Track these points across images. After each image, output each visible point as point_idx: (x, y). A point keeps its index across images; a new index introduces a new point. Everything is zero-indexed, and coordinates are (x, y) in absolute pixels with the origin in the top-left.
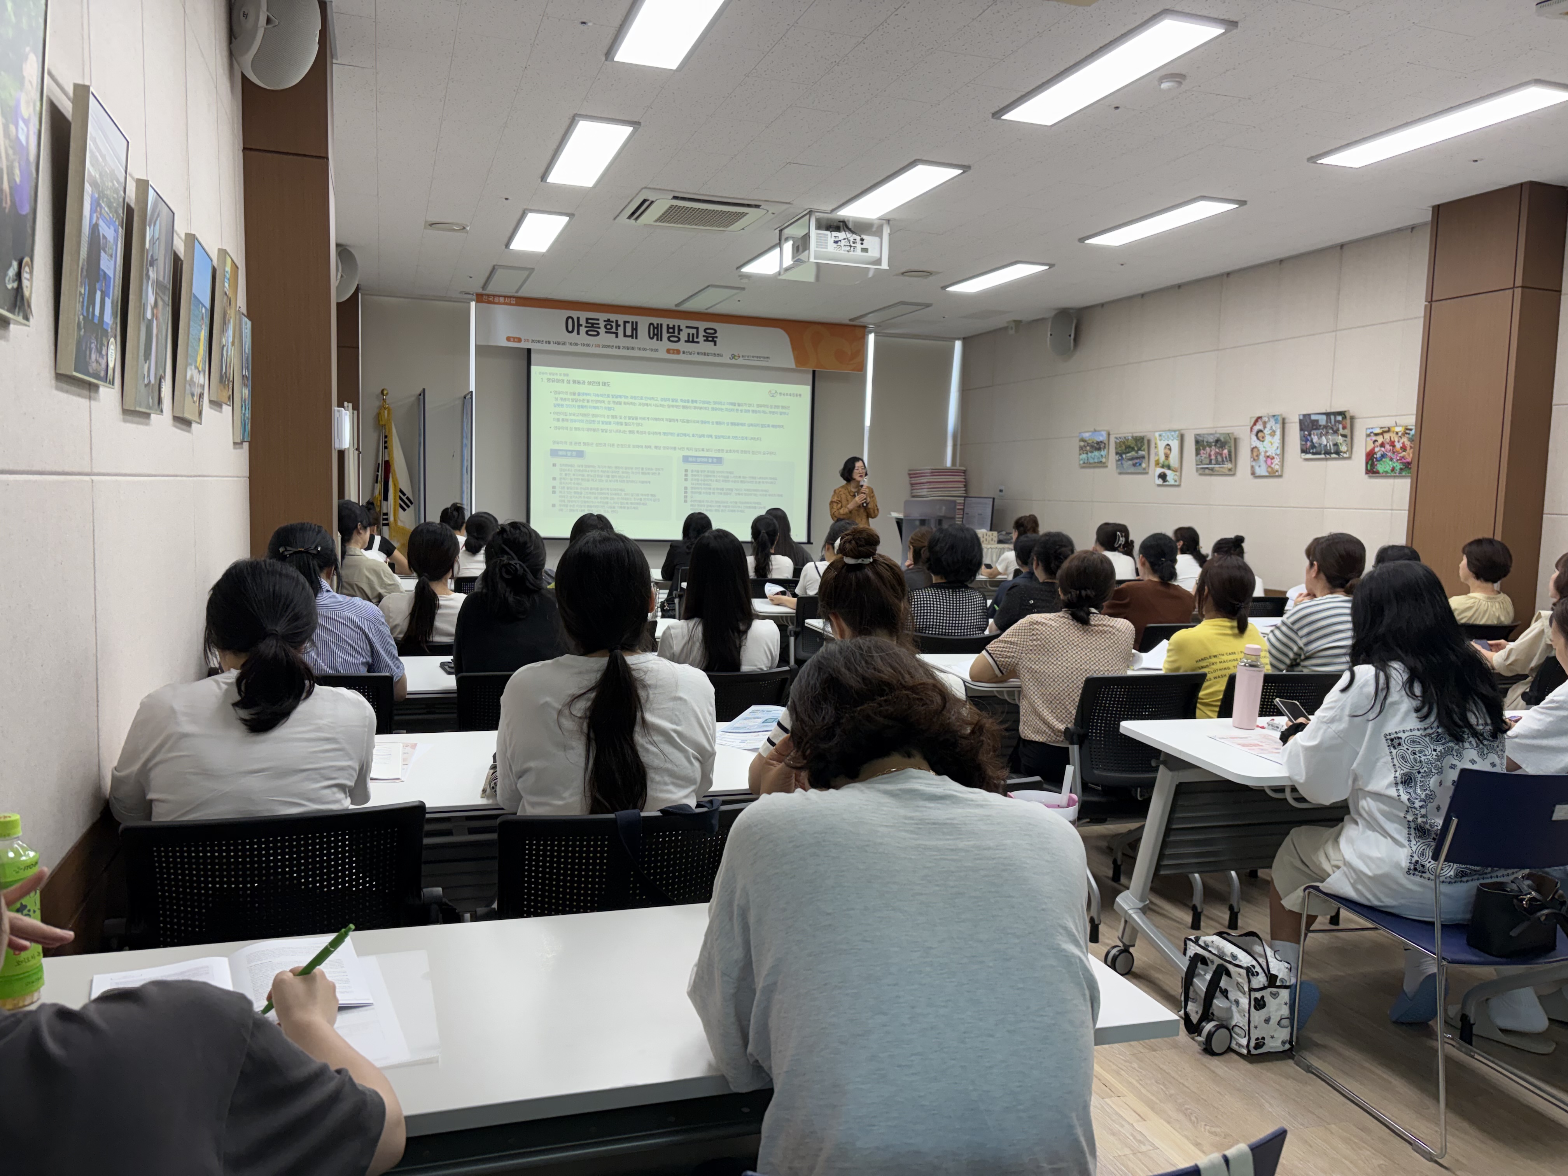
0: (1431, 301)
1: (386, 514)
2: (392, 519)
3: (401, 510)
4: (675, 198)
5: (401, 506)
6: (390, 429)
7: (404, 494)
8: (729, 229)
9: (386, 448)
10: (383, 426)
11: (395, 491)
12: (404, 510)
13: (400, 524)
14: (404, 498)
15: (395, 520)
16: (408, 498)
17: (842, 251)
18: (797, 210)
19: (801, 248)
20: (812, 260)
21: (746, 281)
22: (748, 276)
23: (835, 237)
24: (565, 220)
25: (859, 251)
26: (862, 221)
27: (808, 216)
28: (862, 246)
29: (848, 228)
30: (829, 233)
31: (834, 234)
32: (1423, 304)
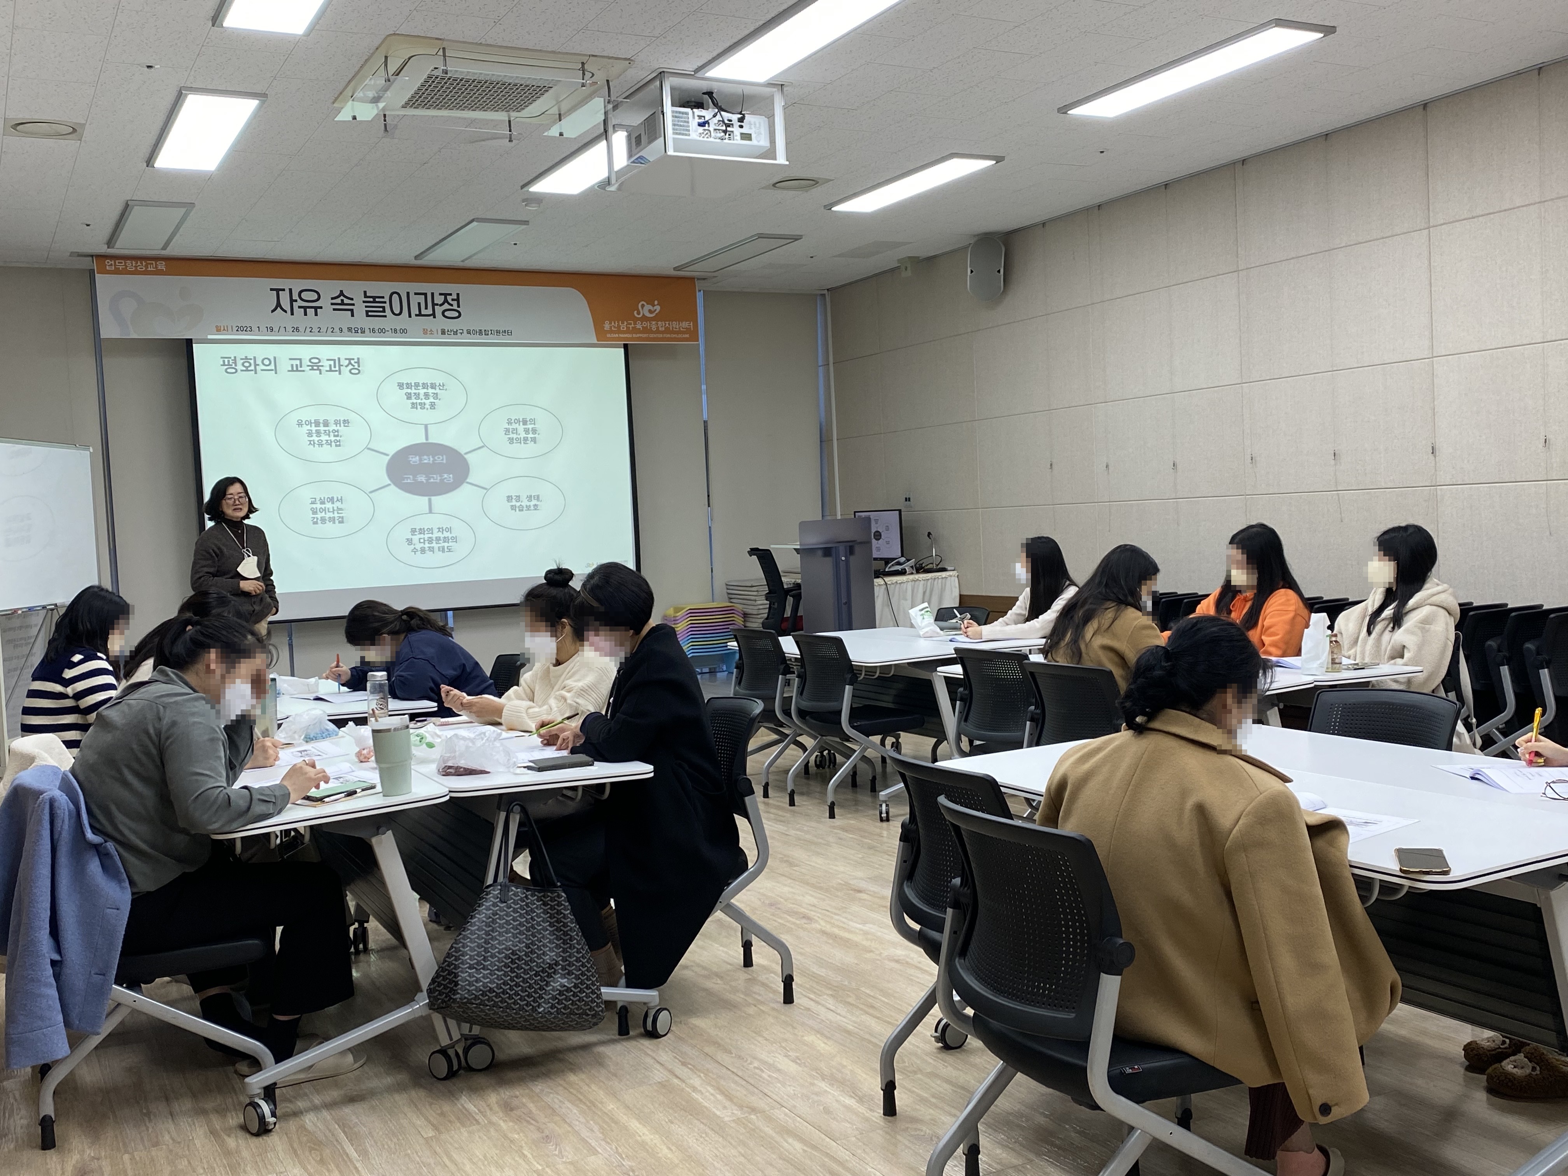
8: (517, 116)
18: (639, 74)
19: (644, 139)
20: (671, 152)
21: (533, 208)
22: (539, 199)
23: (700, 117)
24: (252, 104)
25: (739, 137)
26: (738, 89)
27: (658, 83)
28: (743, 131)
29: (716, 105)
30: (689, 110)
31: (697, 112)
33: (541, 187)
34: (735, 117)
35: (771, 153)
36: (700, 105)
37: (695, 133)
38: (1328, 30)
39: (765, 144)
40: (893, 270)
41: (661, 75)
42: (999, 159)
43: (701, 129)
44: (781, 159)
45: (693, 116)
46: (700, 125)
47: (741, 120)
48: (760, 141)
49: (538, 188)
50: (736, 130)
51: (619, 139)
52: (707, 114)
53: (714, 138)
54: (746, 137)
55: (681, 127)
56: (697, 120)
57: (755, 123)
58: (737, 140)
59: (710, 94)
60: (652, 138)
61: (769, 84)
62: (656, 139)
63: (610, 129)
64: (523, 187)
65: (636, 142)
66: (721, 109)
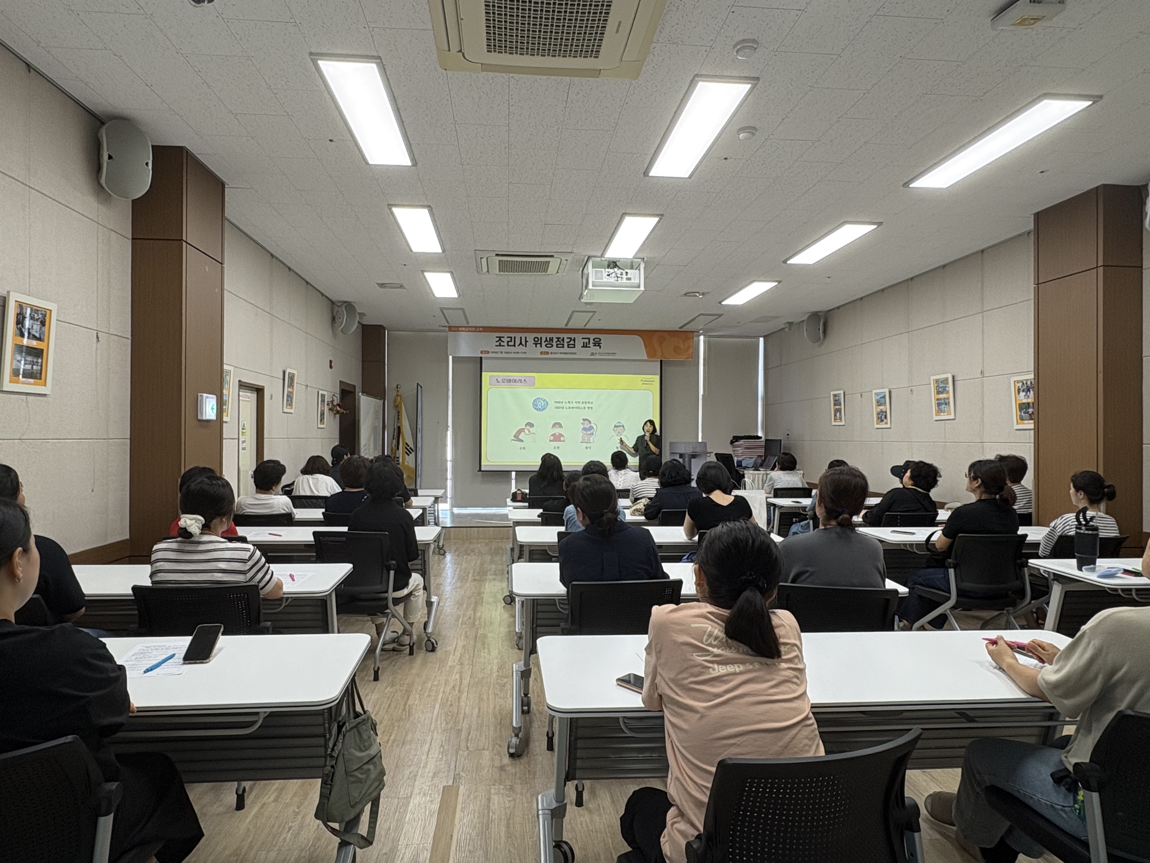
0: (1038, 283)
1: (398, 458)
2: (401, 460)
3: (406, 455)
4: (497, 255)
5: (406, 453)
6: (401, 408)
7: (408, 446)
8: (549, 273)
9: (399, 419)
10: (397, 406)
11: (403, 444)
12: (408, 455)
13: (406, 463)
14: (408, 448)
15: (403, 461)
16: (411, 448)
17: (612, 280)
20: (590, 287)
23: (608, 272)
24: (449, 275)
27: (588, 260)
28: (628, 277)
29: (616, 267)
30: (603, 270)
31: (607, 270)
32: (1032, 286)
34: (624, 273)
35: (639, 287)
36: (609, 266)
37: (604, 278)
38: (880, 224)
39: (637, 281)
41: (589, 258)
42: (778, 282)
43: (609, 277)
44: (642, 288)
45: (605, 272)
46: (609, 275)
47: (627, 272)
48: (635, 281)
50: (624, 276)
52: (612, 271)
53: (615, 280)
54: (629, 279)
55: (599, 277)
57: (633, 274)
58: (624, 280)
59: (615, 262)
61: (638, 258)
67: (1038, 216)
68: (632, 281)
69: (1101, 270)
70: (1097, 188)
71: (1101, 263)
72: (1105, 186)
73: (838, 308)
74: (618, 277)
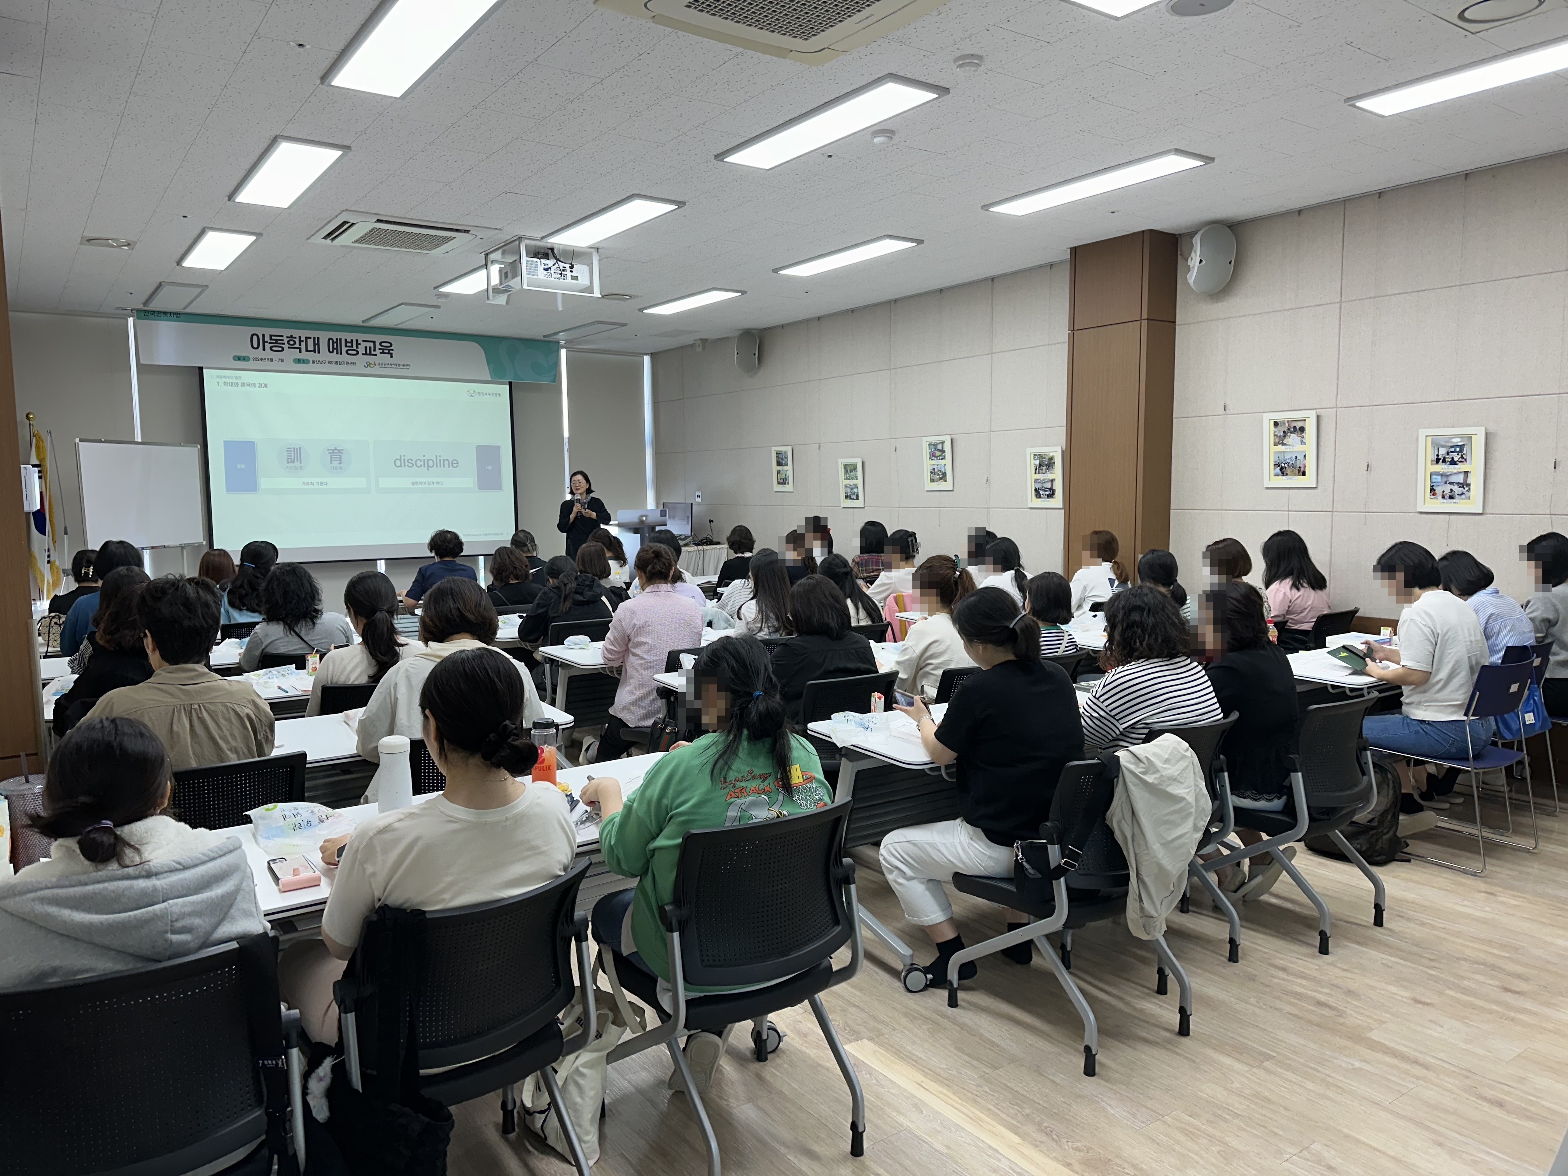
0: (1073, 329)
4: (379, 221)
8: (433, 252)
18: (506, 236)
19: (509, 275)
20: (525, 287)
21: (442, 300)
22: (446, 295)
23: (545, 264)
24: (251, 239)
25: (570, 278)
26: (572, 249)
27: (517, 242)
28: (572, 274)
29: (555, 258)
30: (537, 260)
31: (543, 261)
32: (1066, 332)
33: (446, 289)
34: (568, 266)
35: (590, 289)
36: (546, 256)
37: (542, 274)
38: (920, 242)
39: (587, 283)
40: (692, 346)
41: (520, 239)
42: (743, 293)
43: (545, 272)
44: (597, 294)
45: (541, 263)
46: (545, 269)
47: (572, 267)
48: (584, 281)
49: (445, 289)
50: (569, 274)
51: (495, 269)
52: (550, 262)
53: (553, 278)
54: (575, 278)
55: (533, 271)
56: (543, 266)
57: (580, 270)
58: (569, 280)
59: (552, 251)
60: (514, 276)
61: (590, 247)
62: (516, 276)
63: (489, 263)
64: (435, 288)
65: (504, 275)
66: (558, 260)
67: (1074, 250)
68: (580, 281)
69: (1144, 323)
70: (1143, 232)
71: (1145, 316)
72: (1151, 231)
73: (782, 327)
74: (561, 274)
